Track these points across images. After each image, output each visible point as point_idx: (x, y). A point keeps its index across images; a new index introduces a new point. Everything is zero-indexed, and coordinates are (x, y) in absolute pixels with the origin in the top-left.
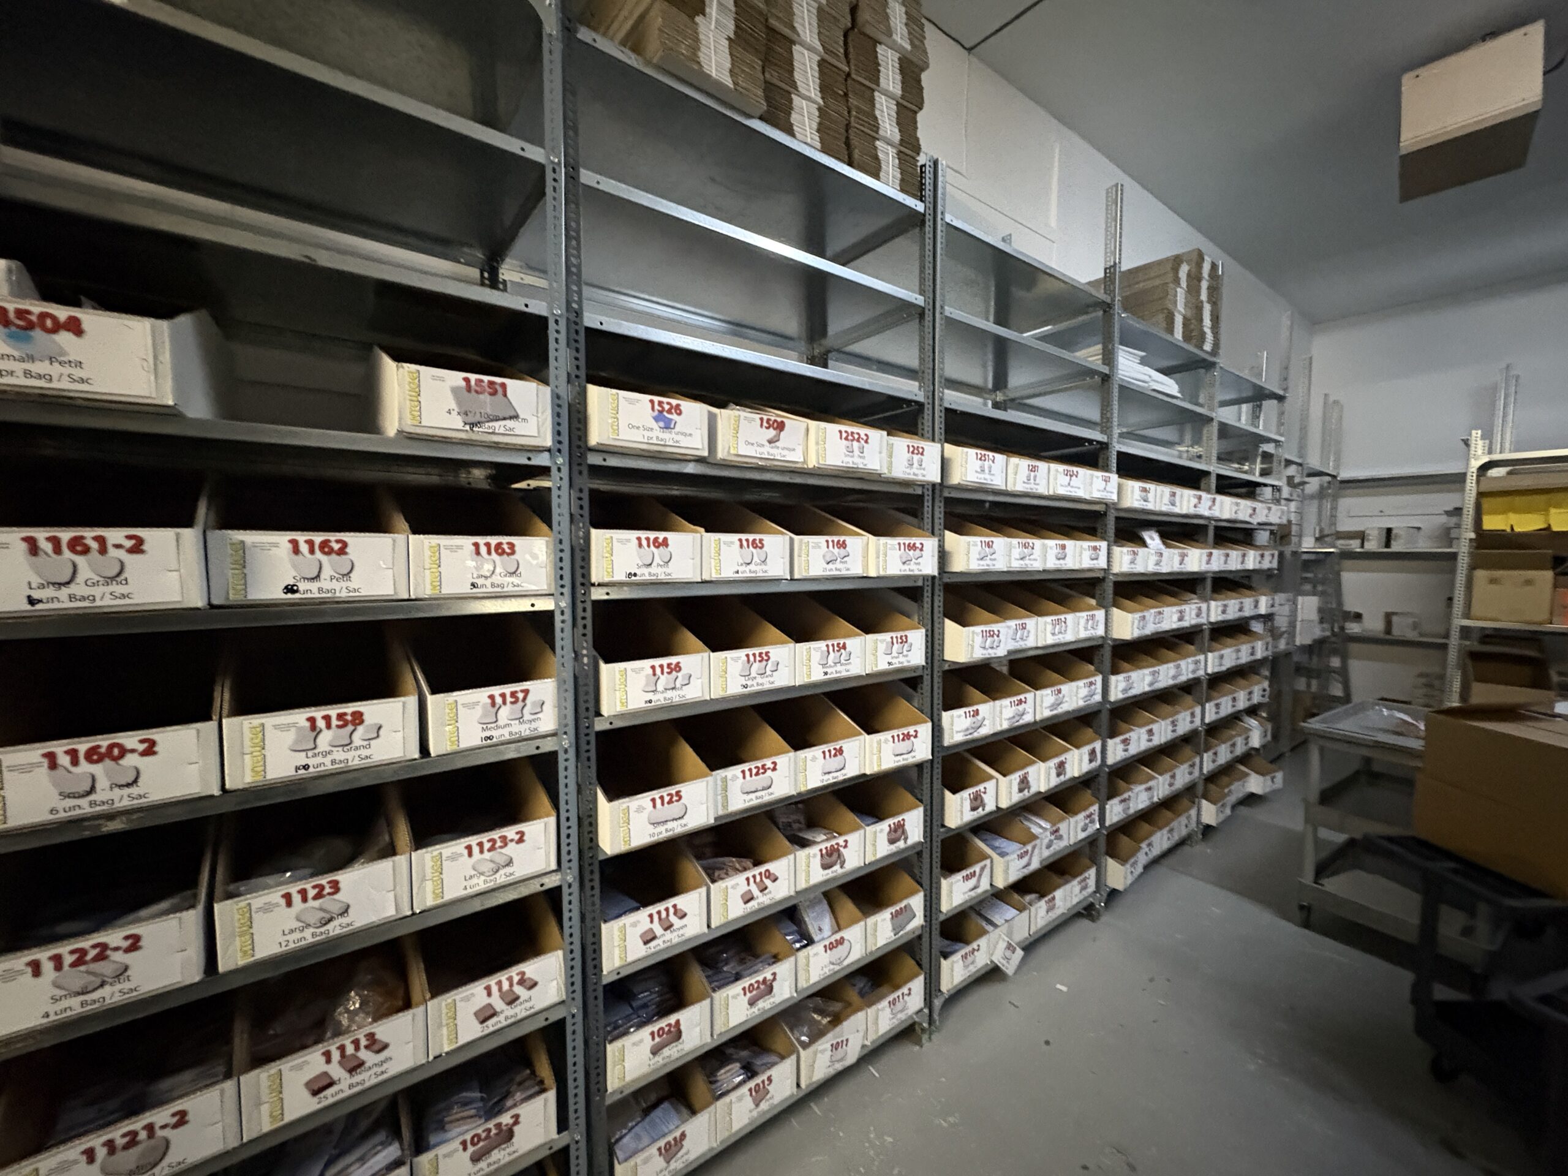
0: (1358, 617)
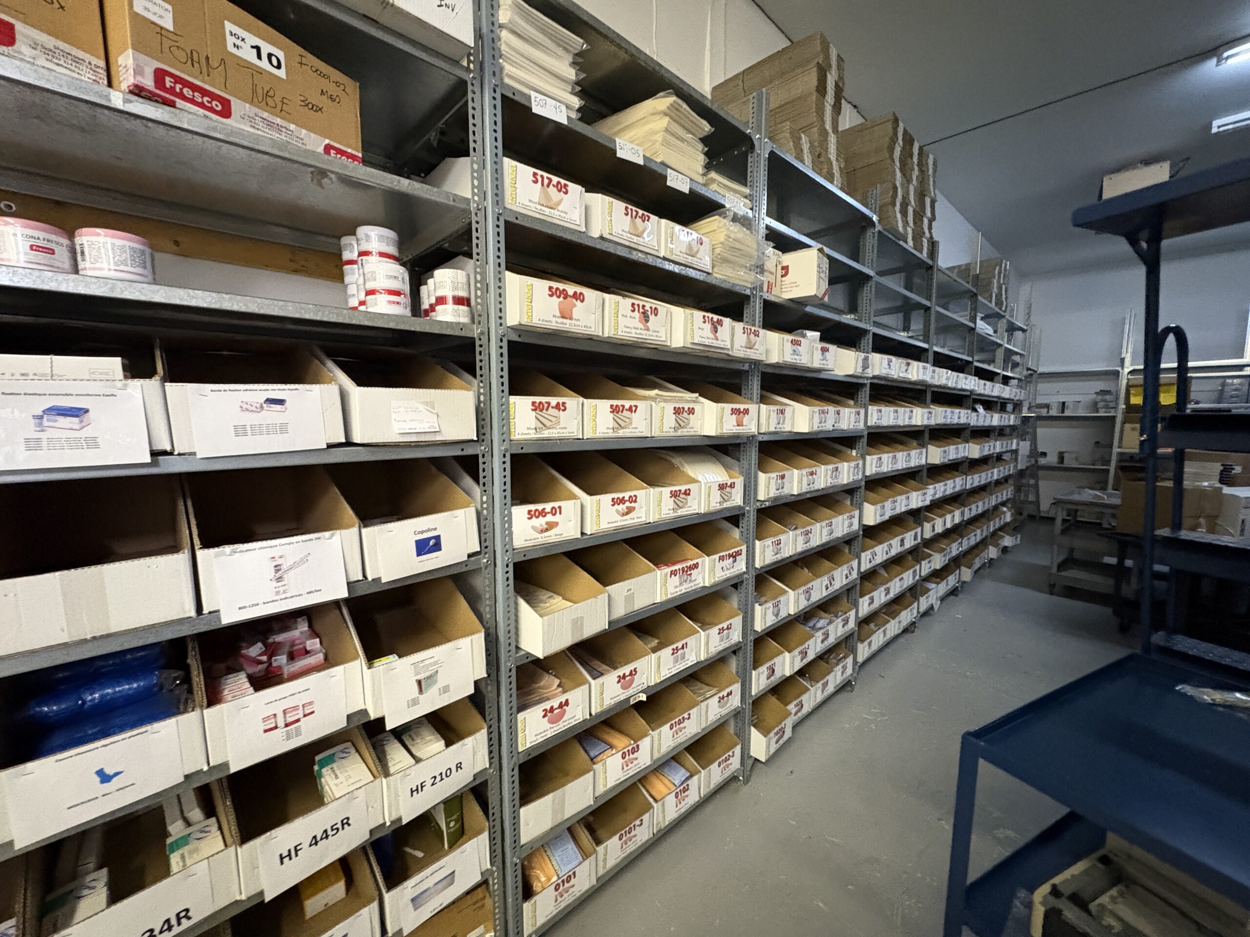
0: (1044, 454)
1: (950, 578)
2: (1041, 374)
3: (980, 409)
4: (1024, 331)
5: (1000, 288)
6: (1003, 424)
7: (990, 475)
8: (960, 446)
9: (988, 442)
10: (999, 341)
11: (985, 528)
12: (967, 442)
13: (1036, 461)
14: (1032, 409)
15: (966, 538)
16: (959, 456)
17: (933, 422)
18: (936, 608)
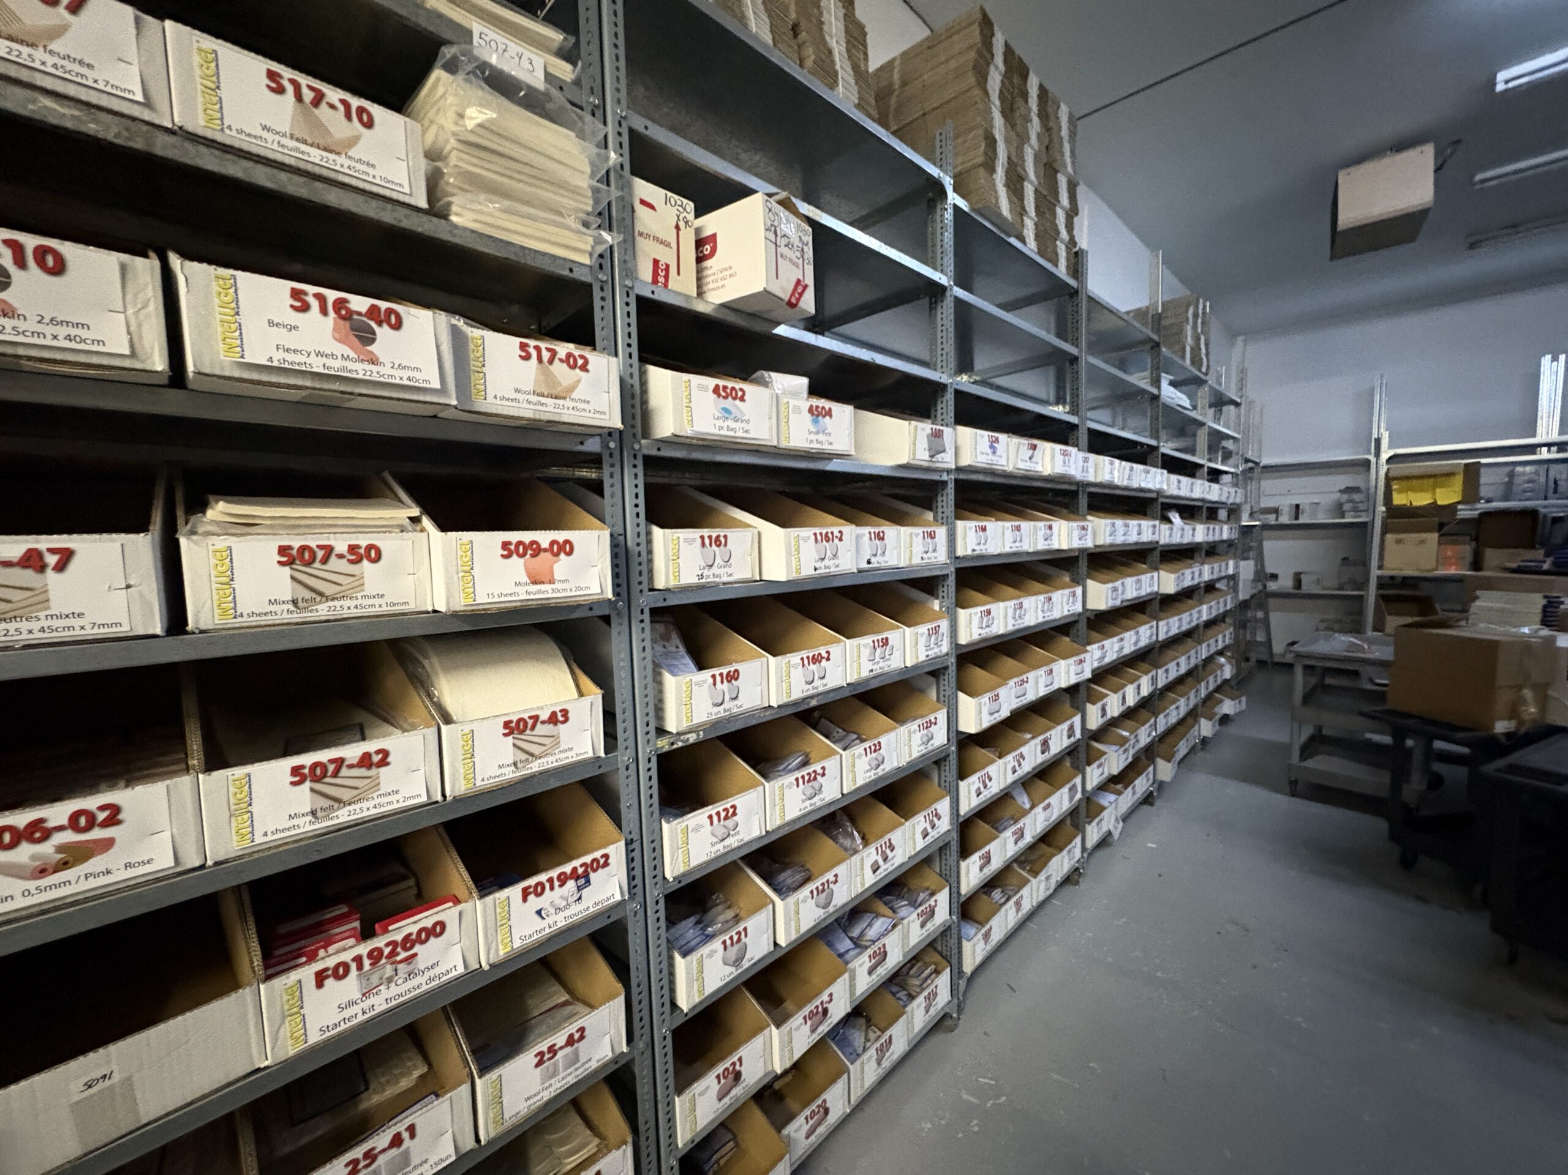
1: (1137, 782)
2: (1265, 467)
3: (1175, 517)
4: (1237, 405)
5: (1197, 339)
6: (1211, 539)
7: (1195, 616)
8: (1143, 577)
9: (1190, 567)
10: (1199, 418)
11: (1192, 694)
12: (1156, 569)
13: (1265, 586)
14: (1255, 515)
15: (1161, 716)
16: (1143, 593)
17: (1089, 543)
18: (1116, 835)
